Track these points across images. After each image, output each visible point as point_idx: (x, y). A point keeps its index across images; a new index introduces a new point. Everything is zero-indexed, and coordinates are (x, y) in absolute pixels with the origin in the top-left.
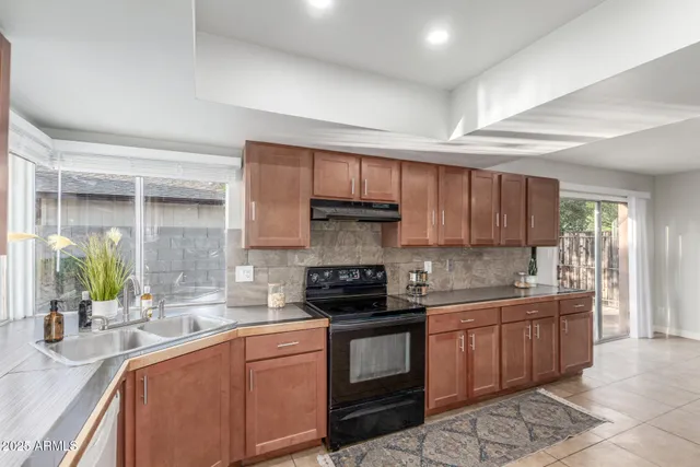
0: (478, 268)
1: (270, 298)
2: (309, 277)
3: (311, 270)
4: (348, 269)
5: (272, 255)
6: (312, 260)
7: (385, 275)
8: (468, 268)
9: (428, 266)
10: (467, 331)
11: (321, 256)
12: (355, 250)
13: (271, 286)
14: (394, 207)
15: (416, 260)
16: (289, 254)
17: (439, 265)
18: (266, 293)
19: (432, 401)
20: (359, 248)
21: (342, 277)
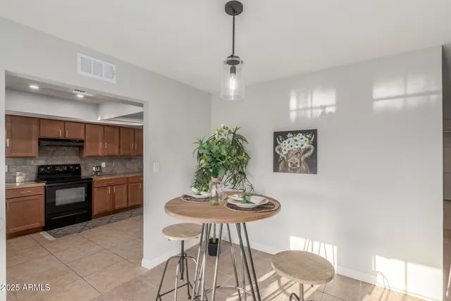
0: (129, 165)
1: (17, 178)
2: (39, 170)
3: (40, 167)
4: (61, 166)
5: (18, 161)
6: (42, 162)
7: (80, 168)
8: (124, 165)
9: (103, 165)
10: (112, 186)
11: (47, 160)
12: (64, 159)
13: (18, 173)
14: (82, 141)
15: (97, 162)
16: (28, 161)
17: (109, 164)
18: (15, 177)
19: (95, 212)
20: (67, 157)
21: (57, 170)
